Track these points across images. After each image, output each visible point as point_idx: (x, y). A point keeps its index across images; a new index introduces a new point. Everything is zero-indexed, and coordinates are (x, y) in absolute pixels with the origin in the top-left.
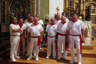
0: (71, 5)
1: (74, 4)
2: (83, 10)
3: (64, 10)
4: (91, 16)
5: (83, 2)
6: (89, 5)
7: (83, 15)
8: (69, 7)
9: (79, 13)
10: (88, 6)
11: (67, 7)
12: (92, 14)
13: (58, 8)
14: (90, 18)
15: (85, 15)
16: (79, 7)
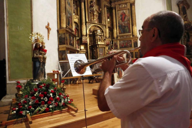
0: (69, 25)
1: (73, 23)
2: (86, 35)
3: (58, 31)
4: (98, 45)
5: (86, 22)
6: (93, 28)
7: (87, 44)
8: (67, 27)
9: (81, 39)
10: (92, 30)
11: (64, 26)
12: (99, 43)
13: (48, 25)
14: (97, 48)
15: (90, 44)
16: (79, 30)
